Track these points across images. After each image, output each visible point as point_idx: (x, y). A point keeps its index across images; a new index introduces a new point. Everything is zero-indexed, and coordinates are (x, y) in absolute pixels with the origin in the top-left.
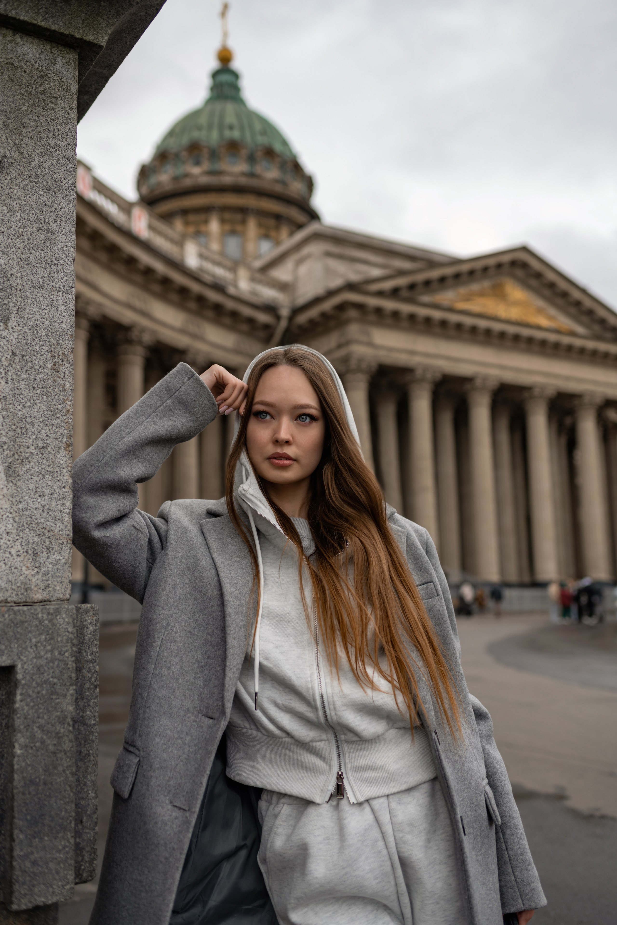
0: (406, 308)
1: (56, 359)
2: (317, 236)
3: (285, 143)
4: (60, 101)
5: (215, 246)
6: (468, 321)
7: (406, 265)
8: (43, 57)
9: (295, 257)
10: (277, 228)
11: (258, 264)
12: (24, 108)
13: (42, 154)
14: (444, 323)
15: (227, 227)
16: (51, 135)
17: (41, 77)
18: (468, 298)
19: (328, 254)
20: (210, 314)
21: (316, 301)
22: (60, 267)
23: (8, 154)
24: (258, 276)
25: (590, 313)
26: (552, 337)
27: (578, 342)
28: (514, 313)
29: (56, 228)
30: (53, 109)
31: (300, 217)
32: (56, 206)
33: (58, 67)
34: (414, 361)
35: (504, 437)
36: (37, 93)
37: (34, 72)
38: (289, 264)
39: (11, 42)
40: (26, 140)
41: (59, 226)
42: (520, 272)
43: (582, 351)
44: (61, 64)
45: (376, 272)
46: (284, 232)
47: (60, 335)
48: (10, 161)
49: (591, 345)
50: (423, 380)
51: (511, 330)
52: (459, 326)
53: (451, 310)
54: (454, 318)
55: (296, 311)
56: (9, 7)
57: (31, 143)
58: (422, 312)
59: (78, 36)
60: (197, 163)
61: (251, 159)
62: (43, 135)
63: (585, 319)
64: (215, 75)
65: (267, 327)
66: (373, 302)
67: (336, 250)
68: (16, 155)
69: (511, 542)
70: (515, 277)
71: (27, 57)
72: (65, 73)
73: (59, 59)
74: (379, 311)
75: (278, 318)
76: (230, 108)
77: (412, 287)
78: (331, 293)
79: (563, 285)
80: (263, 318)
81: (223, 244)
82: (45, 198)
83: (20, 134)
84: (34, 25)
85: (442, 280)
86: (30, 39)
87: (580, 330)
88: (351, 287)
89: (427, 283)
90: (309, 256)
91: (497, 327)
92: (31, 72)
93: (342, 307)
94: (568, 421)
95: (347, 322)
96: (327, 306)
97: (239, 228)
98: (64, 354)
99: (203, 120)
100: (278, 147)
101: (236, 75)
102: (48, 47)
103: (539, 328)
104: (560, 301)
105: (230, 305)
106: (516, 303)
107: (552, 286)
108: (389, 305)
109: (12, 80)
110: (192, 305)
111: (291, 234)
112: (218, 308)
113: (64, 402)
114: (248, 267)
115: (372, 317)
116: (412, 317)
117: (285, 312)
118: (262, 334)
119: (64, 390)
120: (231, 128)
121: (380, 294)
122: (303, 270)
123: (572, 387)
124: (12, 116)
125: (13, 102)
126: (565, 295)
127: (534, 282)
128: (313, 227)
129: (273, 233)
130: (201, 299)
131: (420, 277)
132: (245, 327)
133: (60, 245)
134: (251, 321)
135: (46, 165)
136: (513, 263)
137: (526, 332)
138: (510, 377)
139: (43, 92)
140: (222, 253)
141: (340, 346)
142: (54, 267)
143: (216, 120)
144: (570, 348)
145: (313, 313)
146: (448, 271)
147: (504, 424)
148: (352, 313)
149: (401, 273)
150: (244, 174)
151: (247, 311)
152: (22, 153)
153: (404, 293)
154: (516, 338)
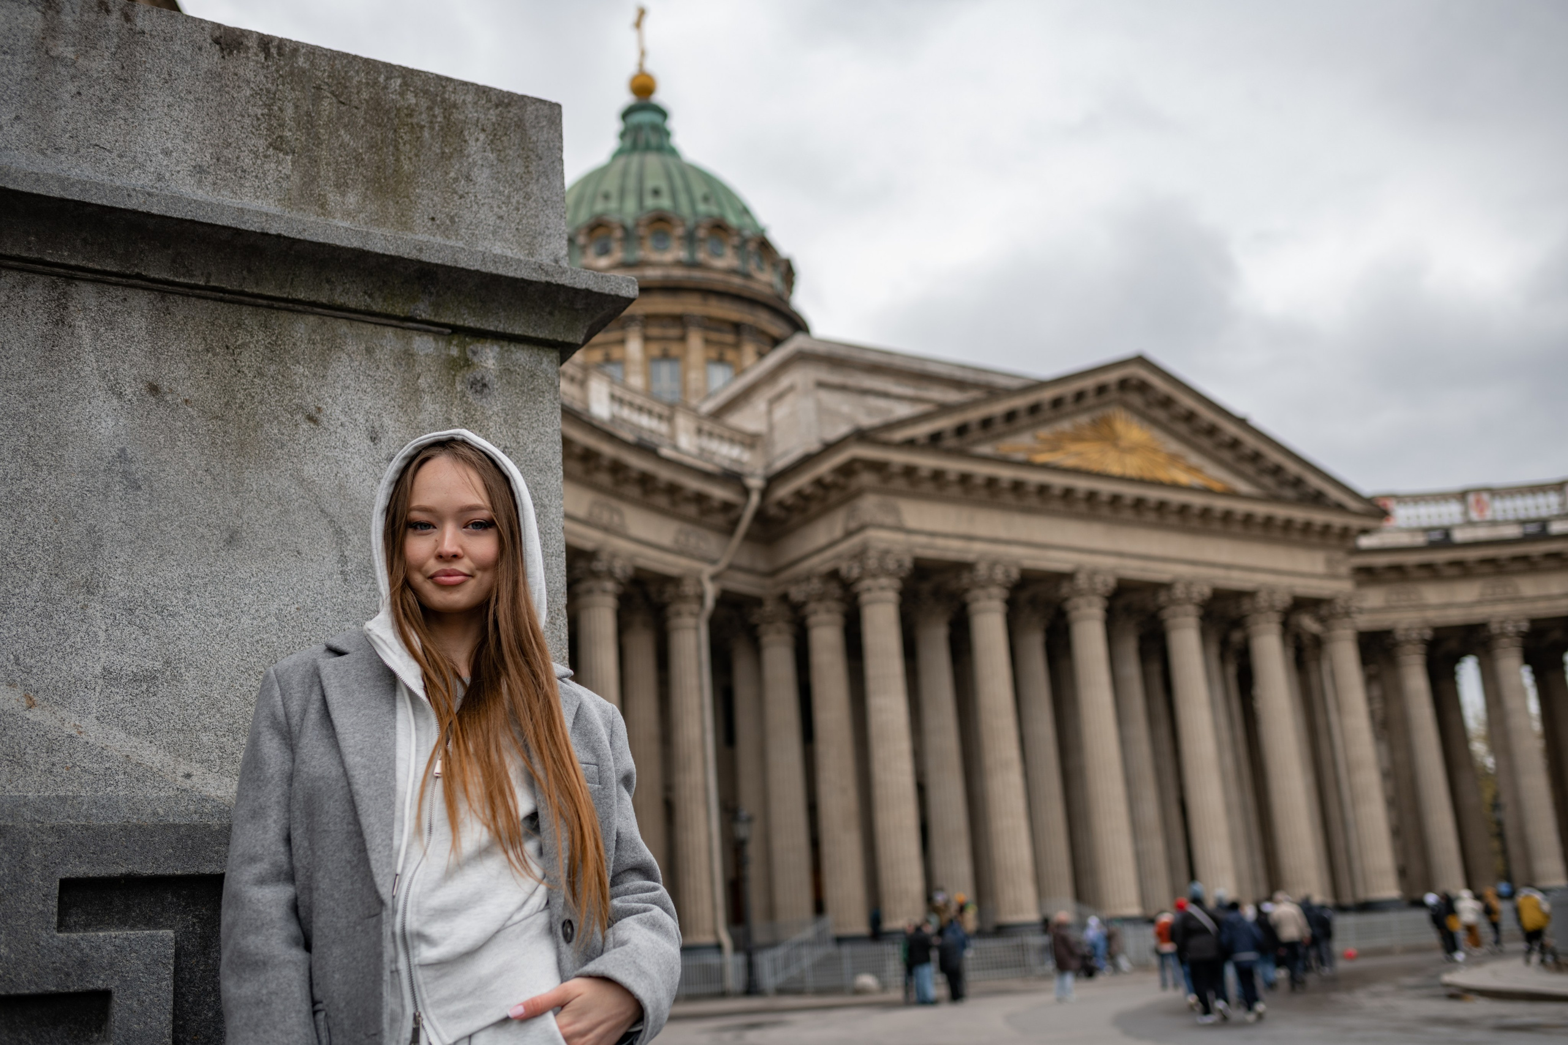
0: (954, 466)
1: (553, 614)
2: (803, 357)
3: (745, 211)
4: (547, 394)
5: (636, 381)
6: (1058, 481)
7: (952, 396)
8: (532, 360)
9: (769, 392)
10: (737, 346)
11: (708, 406)
12: (519, 405)
13: (535, 441)
14: (1017, 486)
15: (655, 349)
16: (540, 424)
17: (532, 376)
18: (1055, 445)
19: (821, 385)
20: (634, 491)
21: (807, 461)
22: (552, 535)
23: (508, 445)
24: (707, 426)
25: (1256, 457)
26: (1197, 501)
27: (1240, 507)
28: (1132, 465)
29: (548, 503)
30: (541, 402)
31: (776, 328)
32: (547, 483)
33: (544, 366)
34: (973, 551)
35: (1132, 669)
36: (528, 390)
37: (526, 373)
38: (760, 404)
39: (507, 351)
40: (521, 431)
41: (550, 501)
42: (1136, 399)
43: (1248, 519)
44: (546, 363)
45: (903, 410)
46: (749, 352)
47: (555, 594)
48: (510, 450)
49: (1261, 510)
50: (991, 581)
51: (1130, 492)
52: (1043, 490)
53: (1029, 465)
54: (1034, 478)
55: (773, 480)
56: (506, 326)
57: (526, 433)
58: (982, 470)
59: (560, 339)
60: (605, 251)
61: (690, 239)
62: (535, 425)
63: (1249, 469)
64: (626, 114)
65: (727, 507)
66: (899, 458)
67: (835, 378)
68: (514, 445)
69: (1156, 845)
70: (1127, 406)
71: (519, 362)
72: (550, 370)
73: (544, 359)
74: (909, 471)
75: (746, 492)
76: (653, 161)
77: (961, 430)
78: (829, 448)
79: (1208, 416)
80: (719, 493)
81: (649, 377)
82: (538, 478)
83: (517, 427)
84: (525, 336)
85: (1011, 416)
86: (521, 346)
87: (1243, 487)
88: (861, 436)
89: (986, 423)
90: (791, 389)
91: (1106, 488)
92: (523, 373)
93: (848, 470)
94: (1236, 636)
95: (859, 493)
96: (824, 468)
97: (675, 349)
98: (559, 609)
99: (611, 184)
100: (732, 220)
101: (663, 113)
102: (536, 351)
103: (1175, 486)
104: (1206, 442)
105: (665, 474)
106: (1132, 449)
107: (1190, 417)
108: (927, 462)
109: (509, 383)
110: (604, 478)
111: (761, 355)
112: (645, 481)
113: (561, 649)
114: (693, 411)
115: (900, 483)
116: (965, 479)
117: (755, 483)
118: (719, 519)
119: (560, 640)
120: (656, 193)
121: (910, 444)
122: (781, 412)
123: (1237, 580)
124: (510, 412)
125: (510, 401)
126: (1212, 431)
127: (1160, 414)
128: (798, 342)
129: (730, 355)
130: (617, 468)
131: (974, 415)
132: (691, 510)
133: (552, 516)
134: (700, 498)
135: (538, 450)
136: (1123, 384)
137: (1154, 495)
138: (1133, 570)
139: (533, 389)
140: (648, 393)
141: (849, 534)
142: (548, 536)
143: (632, 183)
144: (1227, 516)
145: (803, 481)
146: (1020, 402)
147: (1130, 647)
148: (867, 478)
149: (944, 409)
150: (679, 263)
151: (694, 484)
152: (519, 443)
153: (951, 442)
154: (1139, 504)
